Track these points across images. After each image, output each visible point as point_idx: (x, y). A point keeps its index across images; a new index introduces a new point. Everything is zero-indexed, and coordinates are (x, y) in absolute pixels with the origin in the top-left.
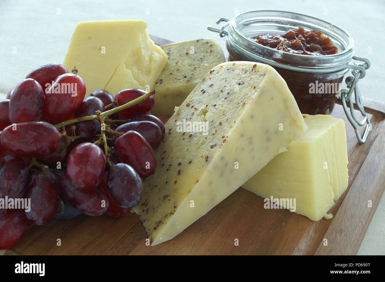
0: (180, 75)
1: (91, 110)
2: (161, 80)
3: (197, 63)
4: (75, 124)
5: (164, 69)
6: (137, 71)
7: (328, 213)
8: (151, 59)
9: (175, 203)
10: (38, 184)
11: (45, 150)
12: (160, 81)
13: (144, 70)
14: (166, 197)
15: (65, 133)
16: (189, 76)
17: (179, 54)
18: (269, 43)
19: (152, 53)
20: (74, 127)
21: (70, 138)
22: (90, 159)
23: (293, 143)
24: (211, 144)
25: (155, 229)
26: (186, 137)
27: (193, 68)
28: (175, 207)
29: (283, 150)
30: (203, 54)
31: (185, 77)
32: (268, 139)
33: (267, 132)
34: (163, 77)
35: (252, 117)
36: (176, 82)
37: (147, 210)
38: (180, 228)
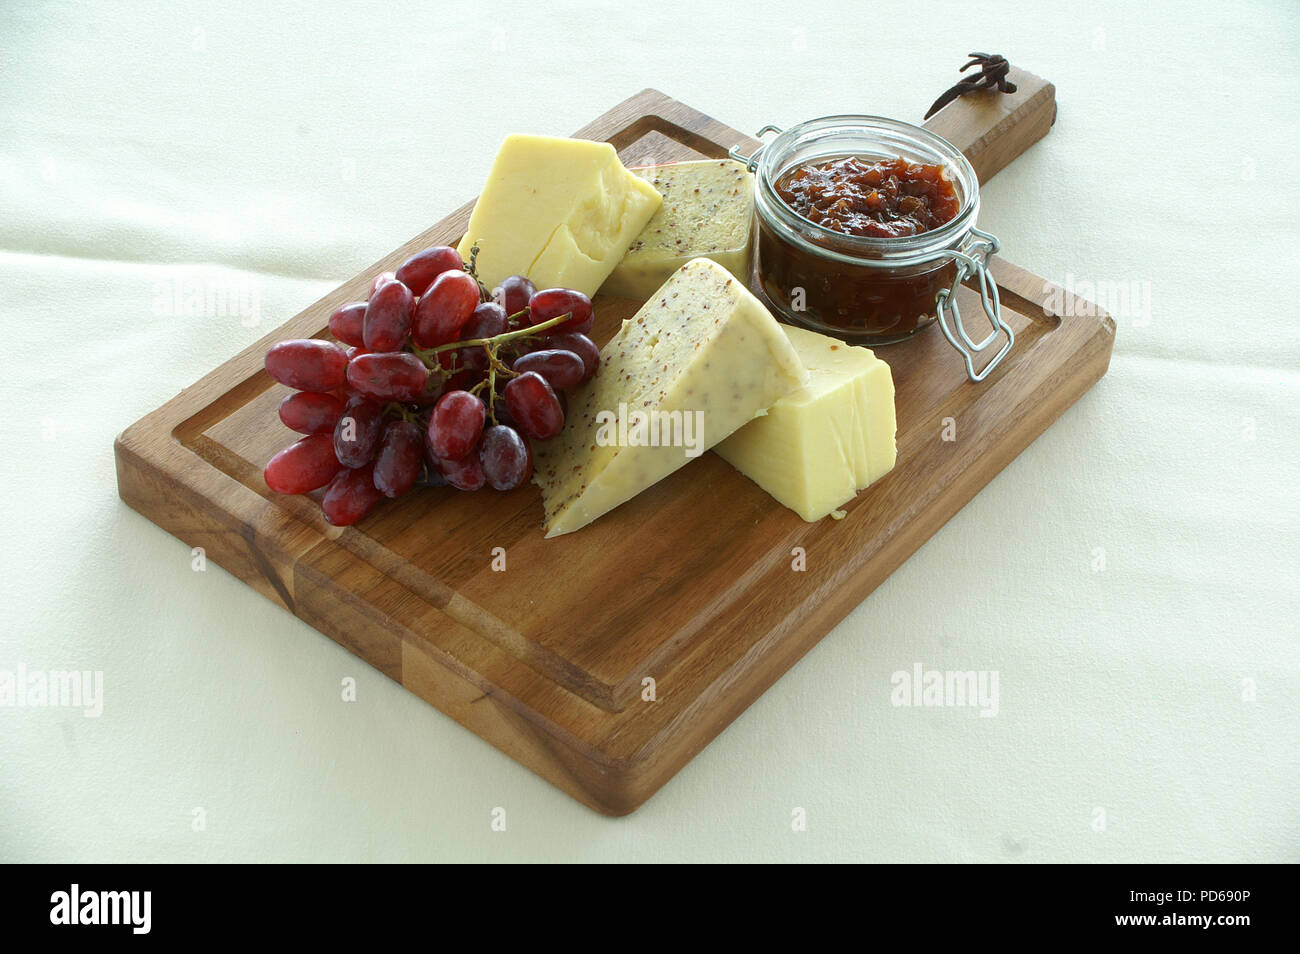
0: (671, 236)
1: (483, 328)
2: (640, 243)
3: (706, 214)
4: (458, 350)
5: (652, 219)
6: (592, 233)
7: (839, 509)
8: (623, 208)
9: (585, 480)
10: (391, 441)
11: (405, 396)
12: (636, 246)
13: (607, 229)
14: (578, 468)
15: (438, 368)
16: (686, 241)
17: (684, 189)
18: (821, 197)
19: (627, 196)
20: (455, 356)
21: (446, 372)
22: (458, 419)
23: (780, 404)
24: (647, 399)
25: (554, 514)
26: (624, 377)
27: (695, 225)
28: (583, 487)
29: (762, 412)
30: (722, 197)
31: (679, 242)
32: (736, 397)
33: (735, 386)
34: (644, 238)
35: (707, 365)
36: (662, 250)
37: (553, 483)
38: (589, 517)
